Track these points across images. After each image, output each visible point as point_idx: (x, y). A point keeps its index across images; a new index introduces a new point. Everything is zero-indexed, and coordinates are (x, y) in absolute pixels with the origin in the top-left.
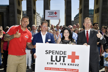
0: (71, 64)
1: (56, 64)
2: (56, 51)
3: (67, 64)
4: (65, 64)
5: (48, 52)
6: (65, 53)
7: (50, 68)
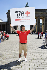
0: (27, 17)
1: (20, 17)
2: (19, 11)
3: (25, 17)
4: (24, 17)
5: (16, 12)
6: (23, 12)
7: (17, 20)
